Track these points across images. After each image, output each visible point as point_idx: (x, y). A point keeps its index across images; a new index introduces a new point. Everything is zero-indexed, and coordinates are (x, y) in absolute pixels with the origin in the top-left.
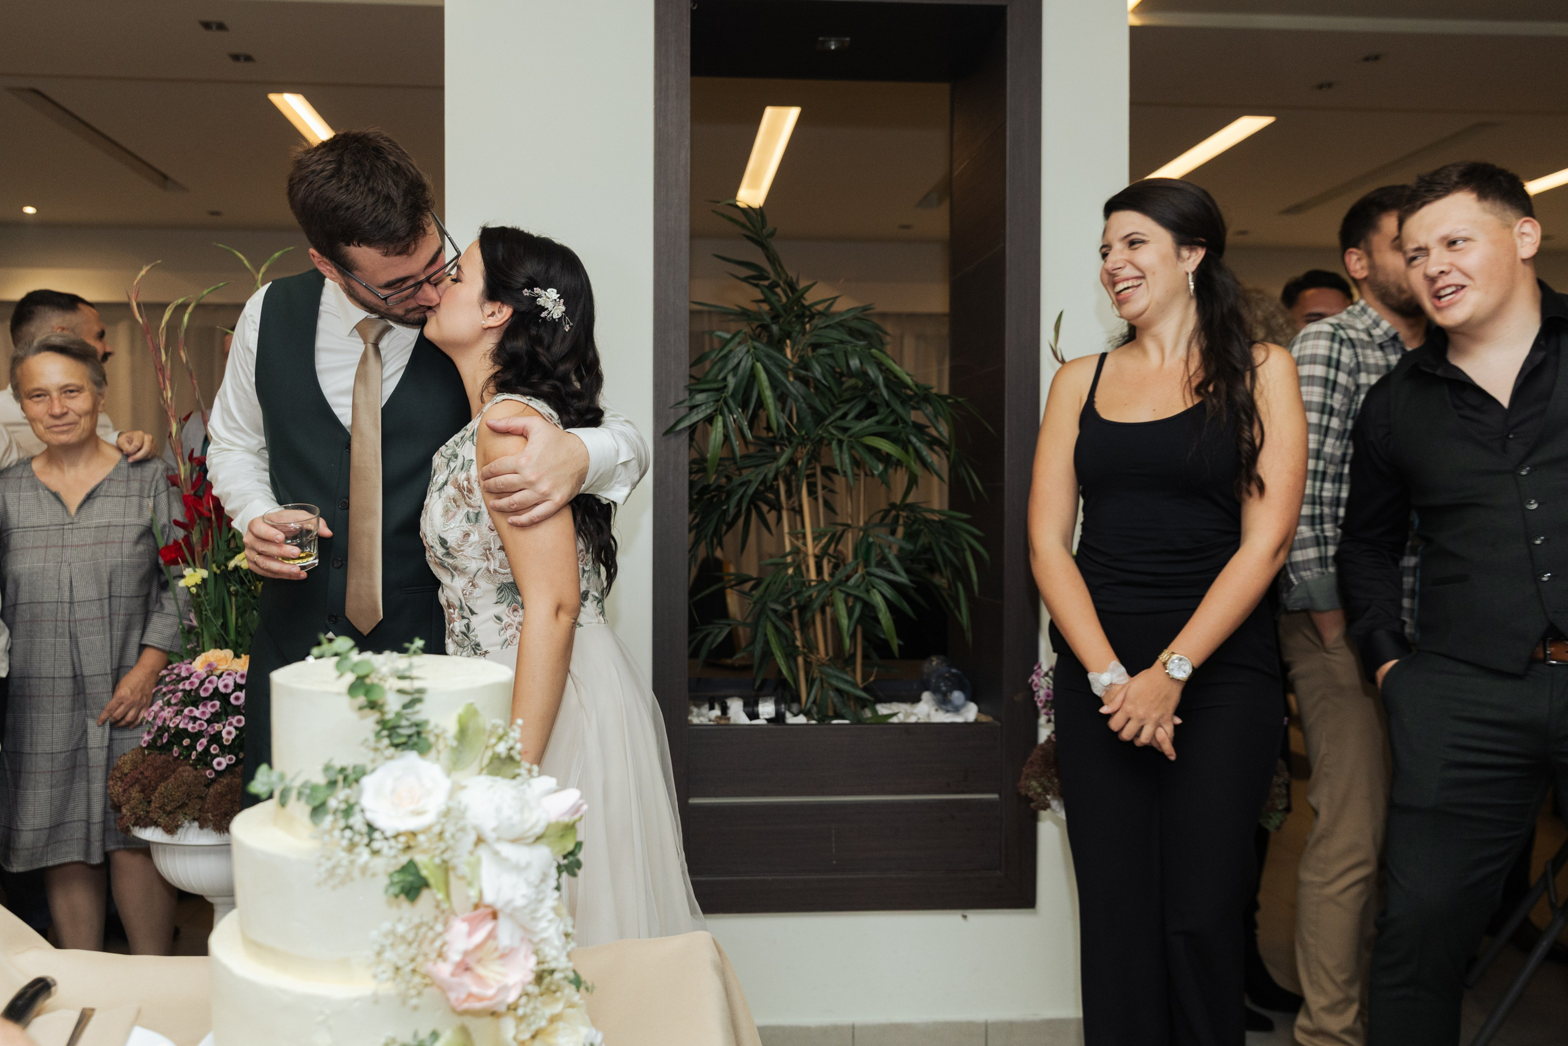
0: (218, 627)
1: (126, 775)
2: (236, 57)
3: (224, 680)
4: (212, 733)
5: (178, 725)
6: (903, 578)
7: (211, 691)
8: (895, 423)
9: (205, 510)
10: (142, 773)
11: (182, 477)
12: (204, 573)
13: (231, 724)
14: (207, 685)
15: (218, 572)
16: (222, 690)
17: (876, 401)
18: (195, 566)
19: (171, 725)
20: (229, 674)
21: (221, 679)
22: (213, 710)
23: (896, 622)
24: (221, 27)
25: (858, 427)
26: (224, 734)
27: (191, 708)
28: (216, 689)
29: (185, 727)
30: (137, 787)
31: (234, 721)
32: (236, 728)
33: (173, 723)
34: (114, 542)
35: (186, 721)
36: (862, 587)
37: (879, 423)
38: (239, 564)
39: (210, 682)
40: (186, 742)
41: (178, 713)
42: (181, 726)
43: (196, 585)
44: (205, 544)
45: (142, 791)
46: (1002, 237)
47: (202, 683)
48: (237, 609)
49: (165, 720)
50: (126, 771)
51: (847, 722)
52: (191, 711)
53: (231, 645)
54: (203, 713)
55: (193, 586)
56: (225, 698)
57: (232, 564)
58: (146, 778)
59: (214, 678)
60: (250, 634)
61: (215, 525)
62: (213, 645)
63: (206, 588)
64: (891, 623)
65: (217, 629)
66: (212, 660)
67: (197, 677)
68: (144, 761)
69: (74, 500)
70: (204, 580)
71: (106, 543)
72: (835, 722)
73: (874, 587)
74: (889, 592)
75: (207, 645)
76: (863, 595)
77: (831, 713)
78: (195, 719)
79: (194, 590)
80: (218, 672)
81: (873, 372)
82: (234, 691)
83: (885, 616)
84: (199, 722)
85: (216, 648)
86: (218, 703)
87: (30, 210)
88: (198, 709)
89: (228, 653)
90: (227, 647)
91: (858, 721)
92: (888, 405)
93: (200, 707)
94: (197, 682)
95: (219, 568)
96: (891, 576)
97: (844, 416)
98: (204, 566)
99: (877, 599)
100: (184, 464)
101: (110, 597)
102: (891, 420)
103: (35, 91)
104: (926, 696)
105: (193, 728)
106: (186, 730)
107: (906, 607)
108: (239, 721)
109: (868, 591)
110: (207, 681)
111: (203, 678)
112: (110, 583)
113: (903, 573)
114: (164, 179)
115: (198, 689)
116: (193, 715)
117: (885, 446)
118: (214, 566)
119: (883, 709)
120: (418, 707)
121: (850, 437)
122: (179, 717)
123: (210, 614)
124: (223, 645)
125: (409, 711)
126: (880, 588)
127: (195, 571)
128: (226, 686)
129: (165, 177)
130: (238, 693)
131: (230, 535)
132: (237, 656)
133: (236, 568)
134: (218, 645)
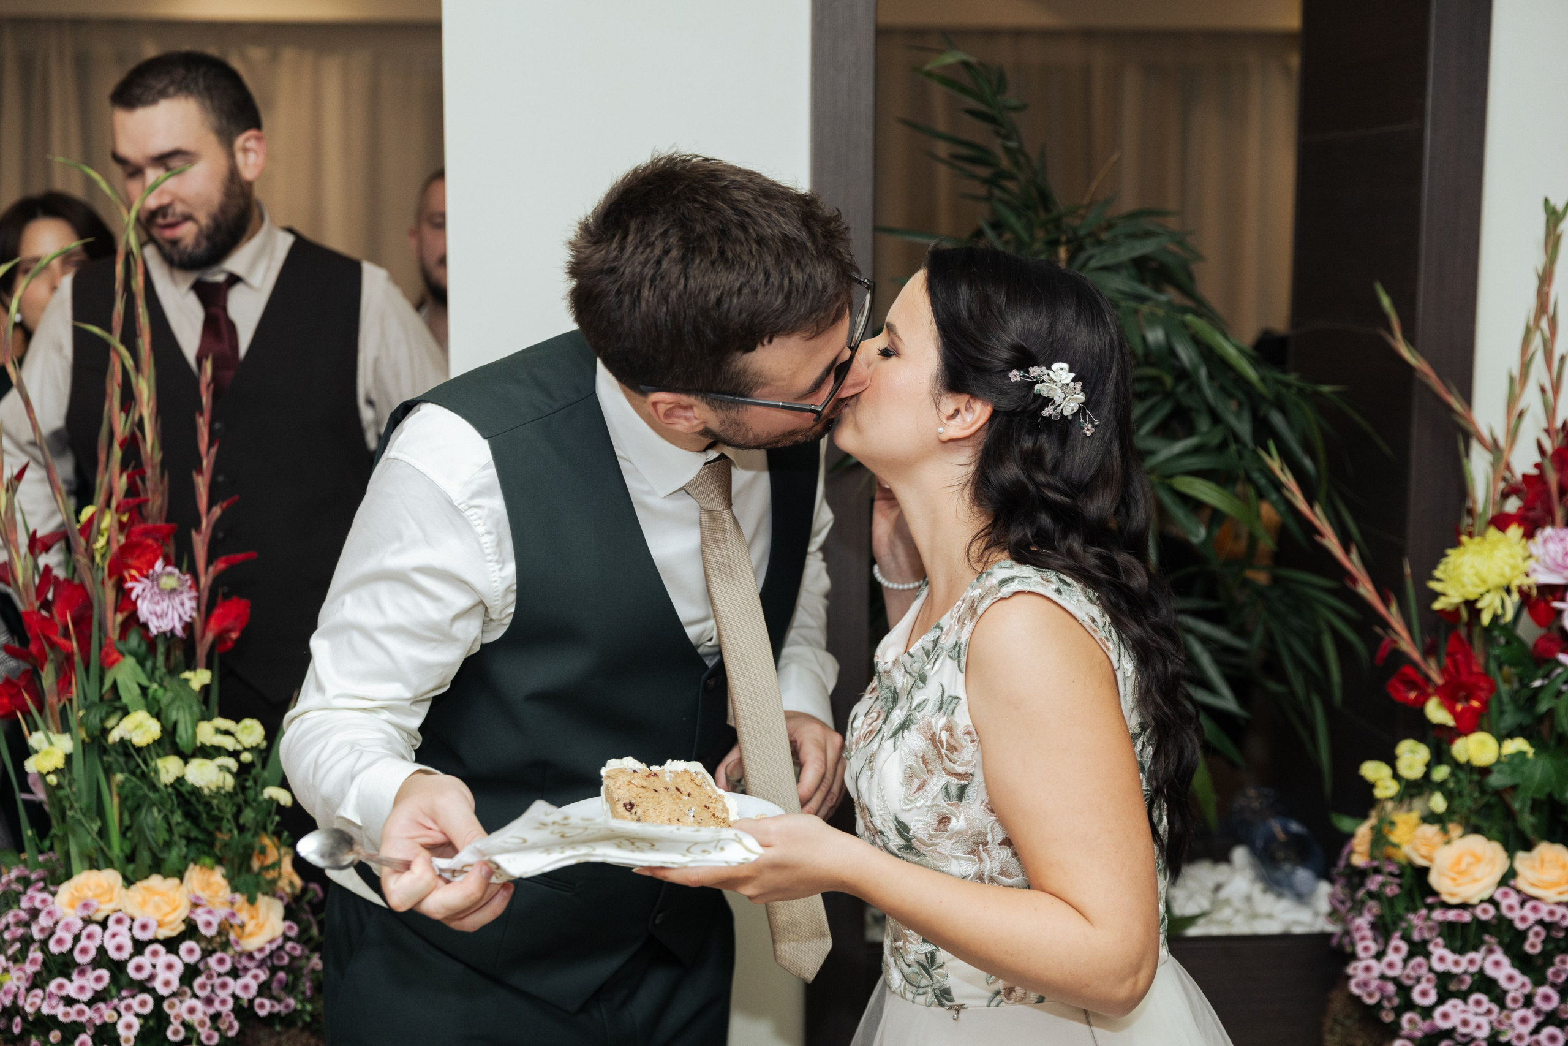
0: (95, 835)
3: (114, 936)
4: (98, 1022)
5: (39, 1009)
6: (1228, 703)
7: (93, 953)
8: (1224, 450)
12: (64, 744)
13: (128, 1008)
14: (84, 942)
15: (91, 744)
16: (114, 955)
17: (1189, 401)
18: (49, 731)
19: (29, 1009)
20: (119, 921)
21: (108, 933)
22: (99, 987)
25: (1160, 453)
26: (121, 1029)
27: (60, 980)
28: (102, 950)
29: (53, 1012)
31: (135, 1003)
32: (137, 1015)
33: (32, 1005)
35: (54, 1002)
37: (1198, 449)
38: (127, 737)
39: (90, 936)
40: (55, 1036)
41: (37, 982)
42: (46, 1010)
43: (56, 771)
47: (77, 938)
48: (121, 800)
49: (16, 996)
52: (61, 987)
53: (117, 864)
54: (82, 989)
55: (49, 773)
56: (118, 968)
57: (114, 737)
59: (96, 929)
60: (150, 849)
61: (77, 658)
62: (87, 864)
63: (70, 771)
65: (93, 839)
66: (89, 894)
67: (67, 926)
70: (69, 758)
74: (1210, 731)
75: (75, 863)
78: (69, 1001)
79: (53, 780)
80: (99, 917)
81: (1188, 356)
82: (132, 956)
84: (77, 1007)
85: (91, 868)
86: (105, 974)
88: (71, 981)
89: (110, 877)
90: (110, 864)
93: (75, 976)
94: (69, 938)
95: (93, 738)
96: (1212, 701)
98: (65, 727)
105: (67, 1014)
106: (54, 1018)
108: (143, 1004)
110: (84, 933)
111: (76, 931)
115: (72, 950)
116: (64, 993)
117: (1206, 492)
118: (83, 733)
122: (39, 992)
124: (101, 862)
127: (51, 743)
128: (119, 948)
130: (137, 960)
131: (108, 683)
132: (129, 882)
133: (124, 743)
134: (94, 865)
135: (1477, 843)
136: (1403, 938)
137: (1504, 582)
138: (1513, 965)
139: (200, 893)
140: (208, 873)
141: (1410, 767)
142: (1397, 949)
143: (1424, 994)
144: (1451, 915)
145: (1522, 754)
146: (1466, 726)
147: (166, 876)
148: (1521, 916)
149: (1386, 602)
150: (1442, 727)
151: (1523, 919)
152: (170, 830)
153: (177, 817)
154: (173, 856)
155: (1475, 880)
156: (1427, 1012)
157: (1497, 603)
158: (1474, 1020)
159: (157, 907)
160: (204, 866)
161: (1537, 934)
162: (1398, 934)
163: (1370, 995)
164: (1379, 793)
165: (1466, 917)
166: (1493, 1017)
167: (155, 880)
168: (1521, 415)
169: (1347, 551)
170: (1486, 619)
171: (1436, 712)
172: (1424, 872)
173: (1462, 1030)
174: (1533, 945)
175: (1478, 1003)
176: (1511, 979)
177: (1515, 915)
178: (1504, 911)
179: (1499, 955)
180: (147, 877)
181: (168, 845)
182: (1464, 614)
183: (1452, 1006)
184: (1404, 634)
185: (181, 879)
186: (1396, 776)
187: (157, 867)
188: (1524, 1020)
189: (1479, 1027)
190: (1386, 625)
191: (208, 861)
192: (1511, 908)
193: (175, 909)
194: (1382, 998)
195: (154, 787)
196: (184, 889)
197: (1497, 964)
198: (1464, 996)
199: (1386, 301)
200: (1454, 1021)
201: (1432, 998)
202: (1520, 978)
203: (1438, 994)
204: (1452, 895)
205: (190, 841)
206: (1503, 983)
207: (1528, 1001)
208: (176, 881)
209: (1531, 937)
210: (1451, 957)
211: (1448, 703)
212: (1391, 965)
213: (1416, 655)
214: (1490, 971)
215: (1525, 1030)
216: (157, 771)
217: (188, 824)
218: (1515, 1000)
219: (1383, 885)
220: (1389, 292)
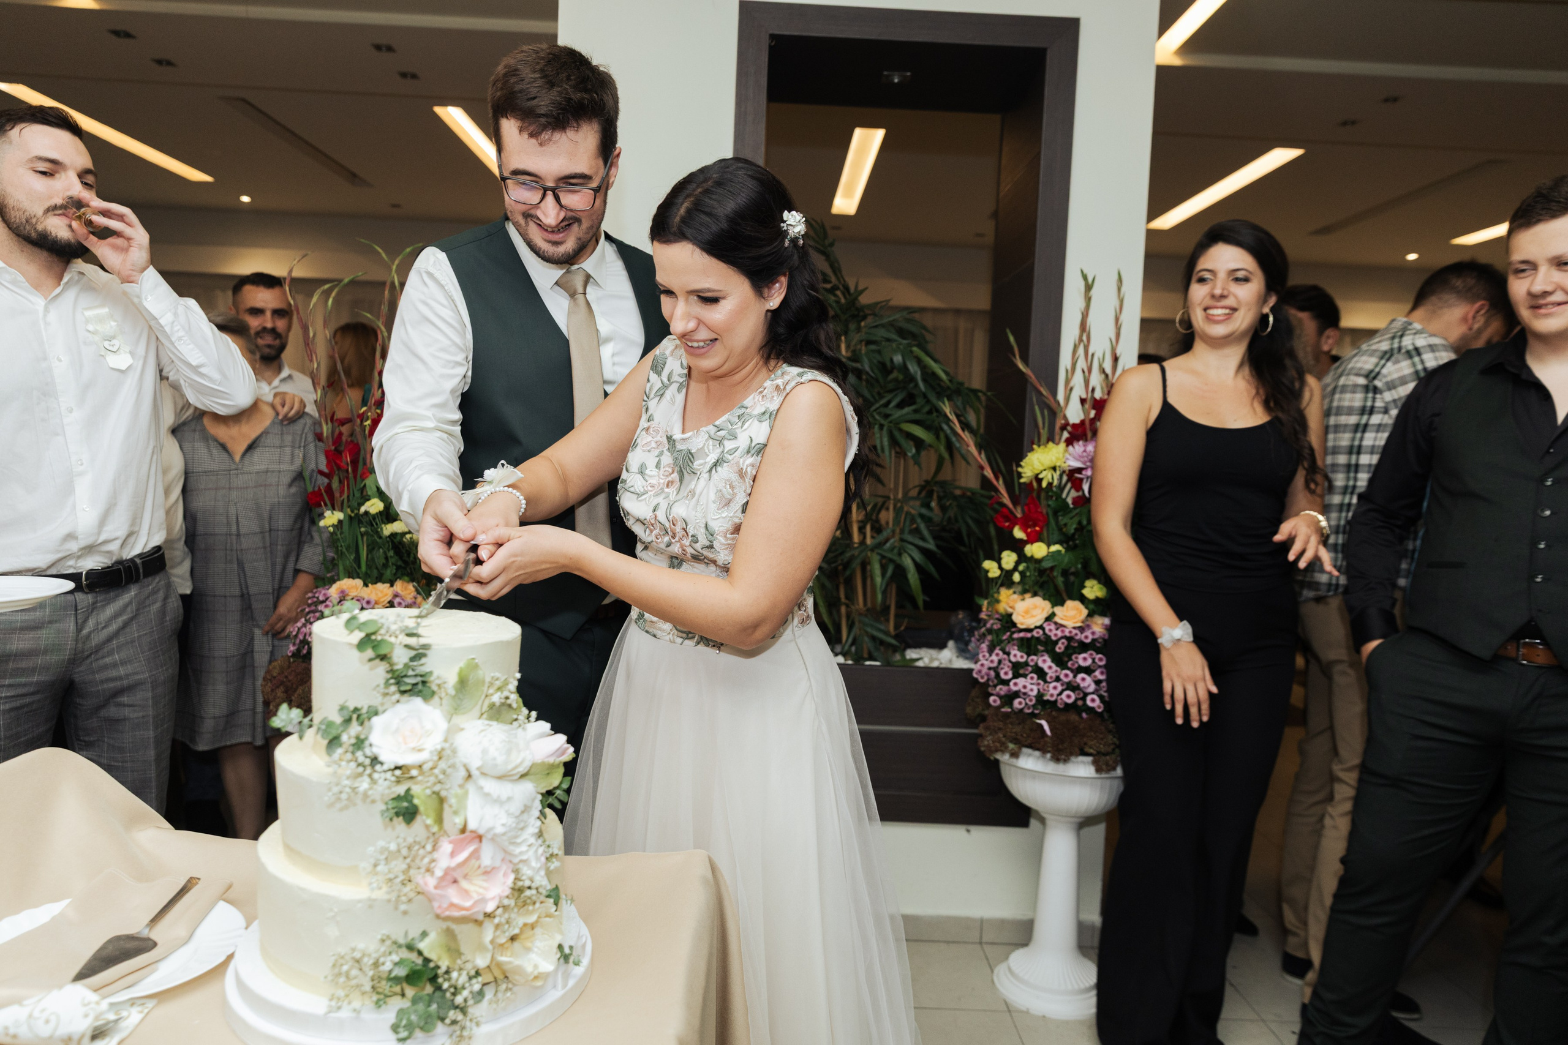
0: (353, 562)
1: (275, 677)
2: (404, 75)
6: (931, 545)
8: (930, 412)
9: (343, 464)
10: (286, 677)
11: (325, 435)
12: (339, 515)
15: (353, 515)
17: (915, 392)
18: (334, 509)
23: (922, 581)
24: (390, 49)
25: (898, 414)
30: (282, 689)
34: (270, 485)
36: (896, 551)
37: (916, 411)
38: (367, 509)
43: (333, 526)
44: (342, 492)
45: (286, 692)
46: (1031, 253)
48: (368, 546)
49: (305, 635)
50: (275, 674)
51: (878, 663)
53: (362, 577)
55: (330, 526)
57: (363, 509)
58: (289, 681)
60: (377, 568)
61: (351, 475)
62: (347, 575)
63: (342, 528)
64: (918, 582)
65: (352, 564)
66: (345, 587)
68: (289, 667)
69: (238, 449)
70: (340, 522)
71: (265, 485)
72: (868, 663)
73: (906, 552)
74: (918, 556)
75: (341, 574)
76: (896, 558)
77: (866, 655)
79: (331, 529)
80: (348, 598)
81: (913, 368)
83: (913, 577)
85: (349, 577)
87: (245, 199)
89: (359, 582)
90: (359, 577)
91: (887, 663)
92: (925, 396)
95: (352, 511)
96: (921, 543)
97: (887, 405)
98: (341, 510)
99: (907, 562)
100: (327, 424)
101: (270, 530)
102: (926, 409)
103: (244, 100)
104: (951, 644)
107: (931, 569)
109: (900, 554)
112: (270, 518)
113: (931, 541)
114: (353, 177)
117: (918, 431)
118: (349, 510)
119: (911, 654)
120: (423, 660)
121: (891, 422)
123: (344, 550)
124: (355, 575)
125: (415, 663)
126: (910, 552)
127: (334, 514)
129: (354, 175)
131: (362, 485)
132: (366, 585)
133: (366, 513)
134: (351, 576)
135: (1038, 600)
136: (1000, 650)
137: (1053, 465)
138: (1053, 661)
139: (400, 592)
140: (405, 584)
141: (1007, 563)
142: (997, 655)
143: (1006, 673)
144: (1022, 635)
145: (1059, 551)
146: (1032, 540)
147: (384, 583)
148: (1054, 633)
149: (997, 479)
150: (1021, 540)
151: (1056, 635)
152: (386, 558)
153: (391, 553)
154: (388, 573)
155: (1033, 616)
156: (1006, 683)
157: (1050, 477)
158: (1029, 687)
159: (377, 594)
160: (404, 580)
161: (1063, 643)
162: (998, 648)
163: (982, 677)
164: (991, 575)
165: (1029, 635)
166: (1040, 687)
167: (380, 586)
168: (1071, 389)
169: (980, 453)
170: (1044, 484)
171: (1018, 533)
172: (1010, 615)
173: (1023, 690)
174: (1060, 648)
175: (1032, 678)
176: (1050, 667)
177: (1052, 634)
178: (1047, 631)
179: (1046, 657)
180: (376, 583)
181: (385, 566)
182: (1035, 484)
183: (1021, 681)
184: (1005, 494)
185: (392, 586)
186: (1000, 568)
187: (379, 579)
188: (1055, 688)
189: (1032, 690)
190: (996, 490)
191: (406, 578)
192: (1050, 630)
193: (386, 595)
194: (988, 680)
195: (380, 537)
196: (392, 589)
197: (1044, 661)
198: (1025, 676)
199: (1012, 339)
200: (1020, 687)
201: (1010, 676)
202: (1055, 667)
203: (1013, 674)
204: (1022, 624)
205: (398, 568)
206: (1046, 669)
207: (1058, 679)
208: (388, 585)
209: (1060, 645)
210: (1019, 654)
211: (1024, 529)
212: (992, 661)
213: (1010, 505)
214: (1040, 664)
215: (1056, 692)
216: (382, 529)
217: (396, 558)
218: (1051, 677)
219: (993, 624)
220: (1013, 334)
